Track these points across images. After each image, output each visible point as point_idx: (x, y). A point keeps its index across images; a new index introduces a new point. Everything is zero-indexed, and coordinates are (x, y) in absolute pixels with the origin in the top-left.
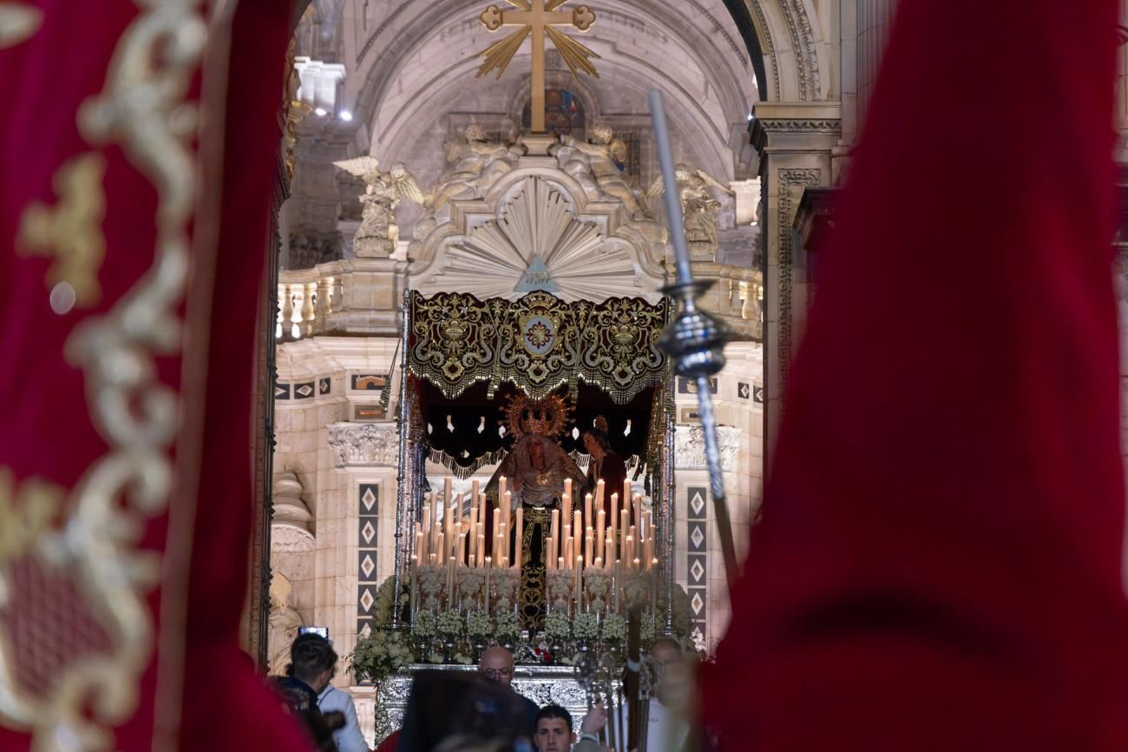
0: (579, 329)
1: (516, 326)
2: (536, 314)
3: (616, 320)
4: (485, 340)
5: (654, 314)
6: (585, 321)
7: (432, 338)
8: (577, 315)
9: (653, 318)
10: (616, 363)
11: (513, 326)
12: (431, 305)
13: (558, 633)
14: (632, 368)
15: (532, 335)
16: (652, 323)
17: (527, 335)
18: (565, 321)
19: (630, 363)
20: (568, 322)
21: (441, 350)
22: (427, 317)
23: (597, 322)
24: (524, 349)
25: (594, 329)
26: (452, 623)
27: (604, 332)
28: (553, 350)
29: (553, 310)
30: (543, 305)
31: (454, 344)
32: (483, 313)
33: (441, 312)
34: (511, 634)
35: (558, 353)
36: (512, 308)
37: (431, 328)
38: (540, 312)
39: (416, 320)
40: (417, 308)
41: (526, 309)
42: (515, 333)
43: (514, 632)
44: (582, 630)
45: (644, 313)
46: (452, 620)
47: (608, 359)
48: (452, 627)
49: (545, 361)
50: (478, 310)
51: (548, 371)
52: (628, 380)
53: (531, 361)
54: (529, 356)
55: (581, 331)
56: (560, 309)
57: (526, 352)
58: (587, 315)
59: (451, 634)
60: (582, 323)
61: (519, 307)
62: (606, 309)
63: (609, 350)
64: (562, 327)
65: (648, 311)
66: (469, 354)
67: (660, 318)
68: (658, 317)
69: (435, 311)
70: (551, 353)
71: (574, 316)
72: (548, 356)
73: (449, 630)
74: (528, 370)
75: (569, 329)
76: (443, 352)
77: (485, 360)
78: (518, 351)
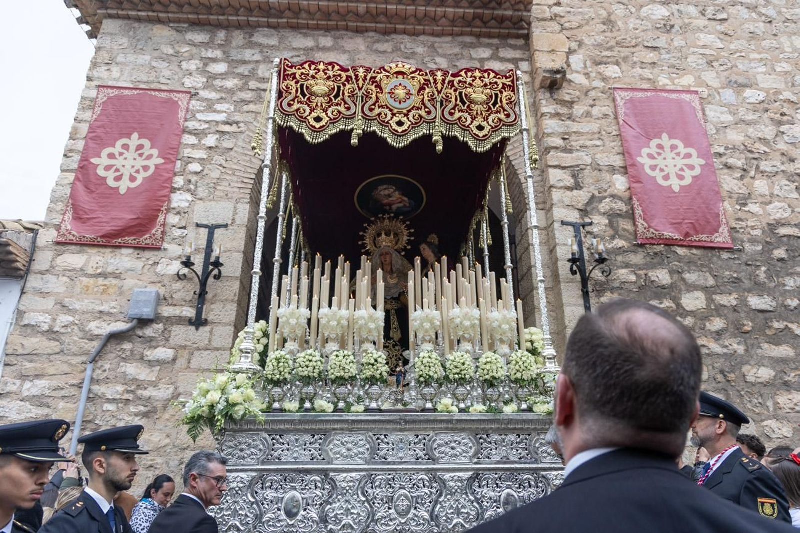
0: (438, 91)
1: (379, 86)
2: (397, 78)
3: (471, 85)
4: (349, 97)
5: (504, 81)
6: (443, 84)
7: (299, 94)
8: (435, 80)
9: (504, 84)
10: (474, 119)
11: (376, 87)
12: (299, 69)
13: (431, 373)
14: (488, 123)
15: (393, 93)
16: (504, 88)
17: (390, 93)
18: (424, 84)
19: (486, 119)
20: (427, 85)
21: (307, 104)
22: (295, 78)
23: (453, 86)
24: (386, 105)
25: (452, 91)
26: (311, 364)
27: (461, 94)
28: (414, 107)
29: (413, 75)
30: (403, 70)
31: (320, 100)
32: (347, 77)
33: (308, 75)
34: (378, 376)
35: (418, 109)
36: (374, 72)
37: (299, 86)
38: (400, 77)
39: (285, 79)
40: (285, 70)
41: (388, 74)
42: (377, 92)
43: (381, 374)
44: (458, 370)
45: (495, 80)
46: (311, 361)
47: (466, 115)
48: (311, 369)
49: (406, 115)
50: (344, 74)
51: (410, 123)
52: (485, 132)
53: (394, 115)
54: (391, 110)
55: (439, 93)
56: (419, 74)
57: (388, 108)
58: (444, 81)
59: (309, 376)
60: (439, 86)
61: (382, 73)
62: (461, 76)
63: (466, 108)
64: (422, 89)
65: (499, 78)
66: (334, 108)
67: (510, 83)
68: (508, 83)
69: (302, 74)
70: (412, 109)
71: (432, 81)
72: (410, 111)
73: (306, 373)
74: (391, 122)
75: (428, 90)
76: (309, 106)
77: (349, 113)
78: (382, 107)
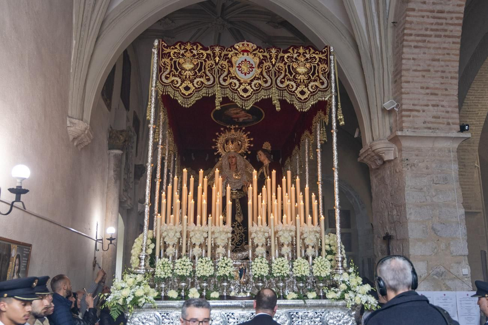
0: (272, 64)
1: (230, 62)
2: (243, 55)
3: (296, 59)
4: (209, 70)
5: (321, 56)
6: (276, 59)
7: (173, 69)
8: (271, 56)
9: (320, 58)
10: (298, 86)
11: (228, 62)
12: (173, 49)
14: (308, 89)
15: (241, 67)
16: (320, 61)
17: (238, 67)
18: (263, 59)
19: (307, 86)
20: (265, 60)
21: (179, 76)
22: (170, 56)
23: (283, 60)
24: (235, 76)
25: (282, 65)
26: (185, 267)
27: (289, 66)
28: (255, 77)
29: (255, 52)
30: (248, 49)
31: (188, 73)
32: (207, 54)
33: (179, 53)
34: (228, 275)
35: (258, 79)
36: (227, 50)
37: (173, 63)
38: (246, 54)
39: (162, 58)
40: (163, 50)
41: (236, 52)
42: (229, 66)
43: (230, 273)
44: (279, 271)
45: (314, 55)
46: (185, 265)
47: (293, 83)
48: (185, 271)
49: (250, 84)
50: (204, 53)
51: (252, 90)
52: (306, 96)
53: (241, 84)
54: (239, 80)
55: (274, 66)
56: (259, 52)
57: (237, 78)
58: (277, 56)
60: (274, 61)
61: (232, 51)
62: (289, 52)
63: (292, 78)
64: (261, 63)
65: (317, 54)
66: (198, 79)
67: (325, 58)
68: (323, 58)
69: (175, 53)
70: (254, 79)
71: (268, 57)
72: (252, 81)
73: (182, 274)
74: (239, 89)
75: (265, 64)
76: (180, 78)
77: (209, 83)
78: (232, 78)
